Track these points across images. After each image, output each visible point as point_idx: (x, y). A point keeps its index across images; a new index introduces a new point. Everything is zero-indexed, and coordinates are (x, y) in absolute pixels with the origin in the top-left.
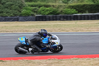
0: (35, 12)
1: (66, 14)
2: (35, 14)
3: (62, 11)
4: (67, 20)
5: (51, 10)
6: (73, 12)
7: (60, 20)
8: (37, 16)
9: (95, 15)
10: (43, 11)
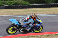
0: (4, 4)
1: (23, 4)
2: (4, 5)
3: (20, 3)
4: (24, 8)
5: (14, 2)
6: (27, 3)
7: (20, 8)
8: (6, 6)
9: (41, 5)
10: (9, 3)
